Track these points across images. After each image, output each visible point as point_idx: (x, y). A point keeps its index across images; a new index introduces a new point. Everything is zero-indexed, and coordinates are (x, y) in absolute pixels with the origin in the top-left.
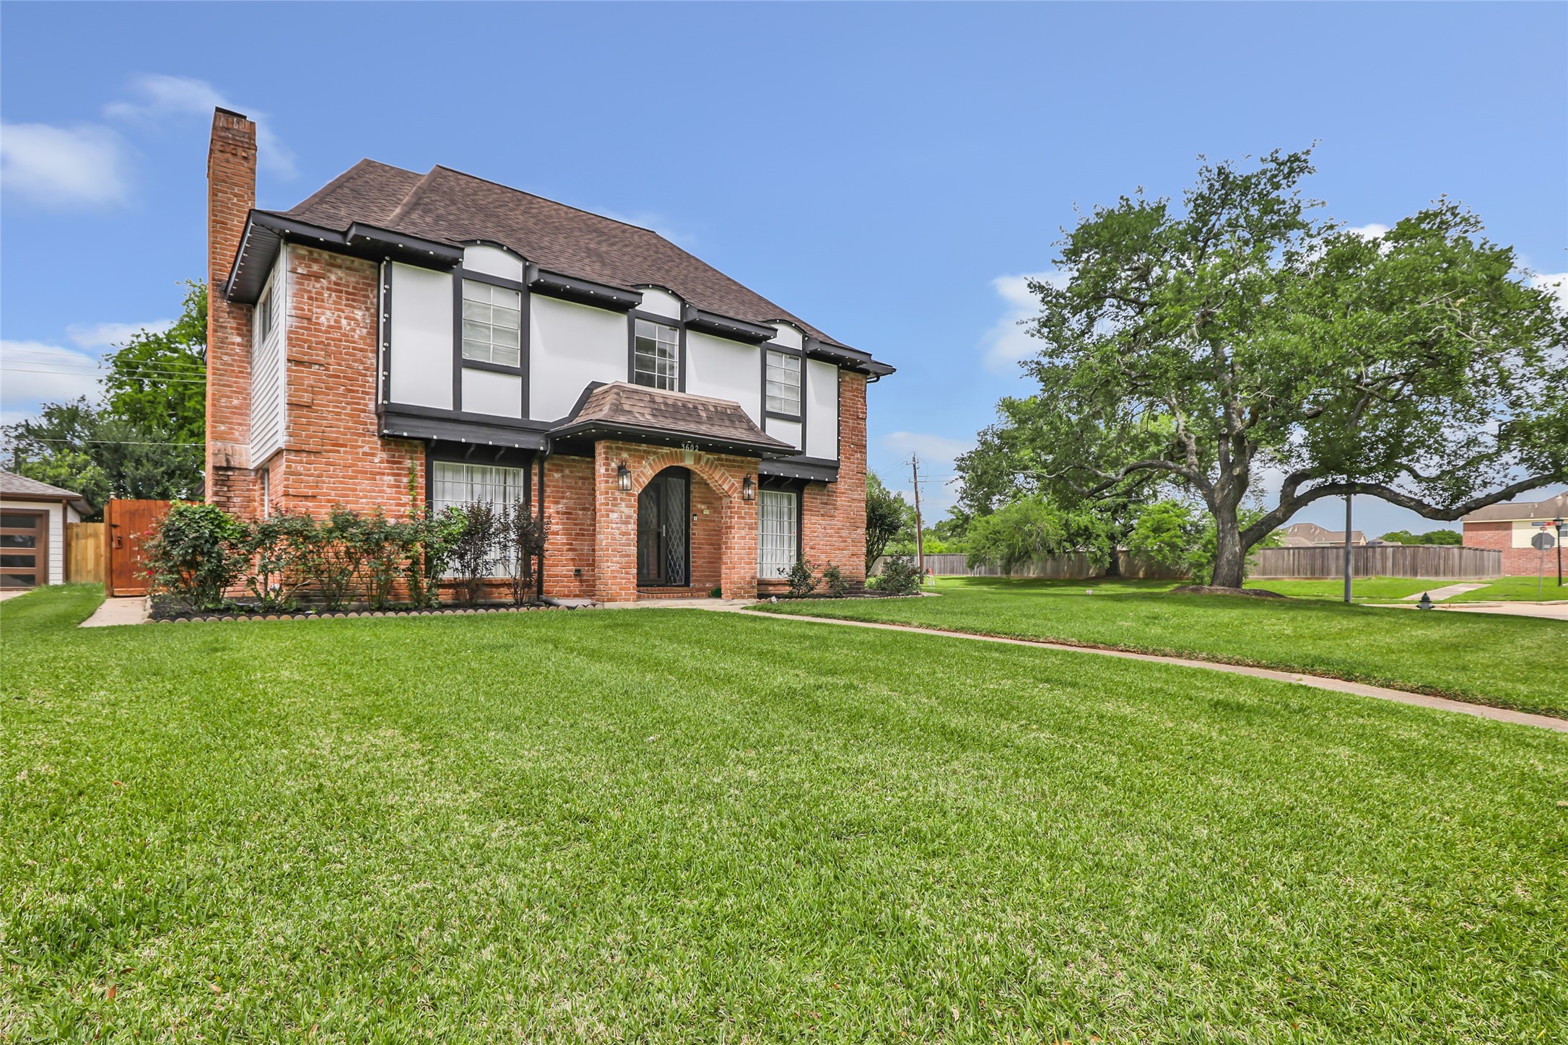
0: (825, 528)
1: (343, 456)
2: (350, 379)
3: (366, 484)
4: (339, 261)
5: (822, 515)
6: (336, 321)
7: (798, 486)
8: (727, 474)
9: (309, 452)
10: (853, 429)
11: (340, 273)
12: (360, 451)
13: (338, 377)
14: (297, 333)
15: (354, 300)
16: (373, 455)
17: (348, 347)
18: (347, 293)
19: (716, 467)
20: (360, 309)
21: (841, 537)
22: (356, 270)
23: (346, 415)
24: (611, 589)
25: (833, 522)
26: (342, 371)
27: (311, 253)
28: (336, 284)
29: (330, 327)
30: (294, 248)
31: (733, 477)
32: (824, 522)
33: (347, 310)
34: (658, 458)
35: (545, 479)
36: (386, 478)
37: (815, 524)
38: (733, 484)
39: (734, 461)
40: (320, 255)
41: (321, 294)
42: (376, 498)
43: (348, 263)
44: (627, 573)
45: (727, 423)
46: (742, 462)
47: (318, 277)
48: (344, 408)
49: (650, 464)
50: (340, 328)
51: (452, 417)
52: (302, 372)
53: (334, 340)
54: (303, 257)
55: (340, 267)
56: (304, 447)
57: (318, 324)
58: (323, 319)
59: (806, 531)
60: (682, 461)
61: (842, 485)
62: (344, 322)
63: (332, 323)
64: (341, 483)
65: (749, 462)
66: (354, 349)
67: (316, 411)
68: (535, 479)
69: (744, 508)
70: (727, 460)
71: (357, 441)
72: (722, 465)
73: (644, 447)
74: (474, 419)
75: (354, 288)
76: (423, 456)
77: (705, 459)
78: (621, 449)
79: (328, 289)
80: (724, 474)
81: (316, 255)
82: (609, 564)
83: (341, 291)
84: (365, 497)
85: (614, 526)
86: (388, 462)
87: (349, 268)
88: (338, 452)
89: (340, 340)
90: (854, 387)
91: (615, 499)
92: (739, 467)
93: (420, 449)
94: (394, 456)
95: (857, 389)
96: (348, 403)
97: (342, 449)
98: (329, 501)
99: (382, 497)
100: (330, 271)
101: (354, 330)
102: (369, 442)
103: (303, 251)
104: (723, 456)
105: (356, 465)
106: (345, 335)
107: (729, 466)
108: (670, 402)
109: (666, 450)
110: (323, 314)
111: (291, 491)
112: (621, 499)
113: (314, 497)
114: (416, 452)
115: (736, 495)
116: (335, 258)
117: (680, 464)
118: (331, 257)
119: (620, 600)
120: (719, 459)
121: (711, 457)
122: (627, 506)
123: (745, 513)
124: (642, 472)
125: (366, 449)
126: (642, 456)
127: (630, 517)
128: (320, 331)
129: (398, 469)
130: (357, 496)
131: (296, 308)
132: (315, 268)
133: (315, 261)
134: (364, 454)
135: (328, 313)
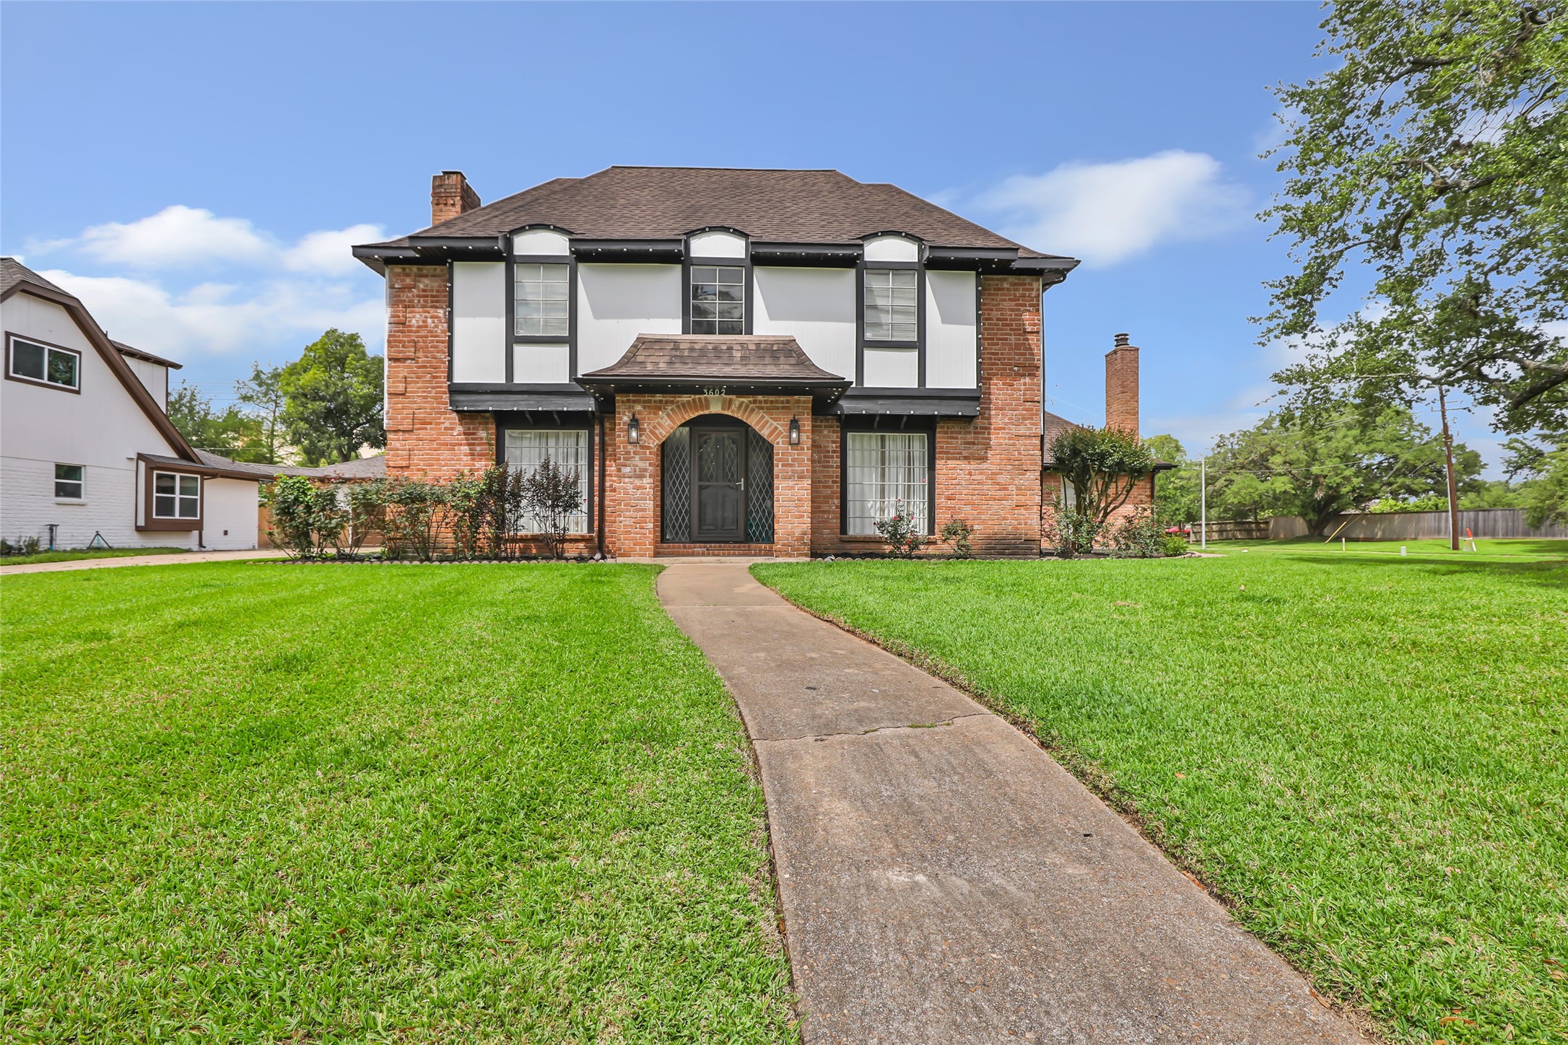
0: (970, 474)
1: (429, 432)
2: (435, 368)
3: (446, 454)
4: (425, 271)
5: (966, 458)
6: (424, 322)
7: (926, 425)
8: (767, 418)
9: (403, 431)
10: (1017, 346)
11: (426, 281)
12: (443, 426)
13: (426, 367)
14: (395, 336)
15: (437, 302)
16: (452, 429)
17: (433, 341)
18: (432, 296)
19: (753, 410)
20: (442, 308)
21: (998, 484)
22: (438, 276)
23: (431, 397)
24: (623, 544)
25: (984, 466)
26: (429, 362)
27: (404, 269)
28: (424, 291)
29: (419, 327)
30: (392, 269)
31: (775, 420)
32: (968, 467)
33: (432, 310)
34: (678, 407)
35: (607, 438)
36: (462, 448)
37: (954, 469)
38: (776, 428)
39: (777, 402)
40: (411, 270)
41: (412, 301)
42: (454, 465)
43: (432, 272)
44: (642, 528)
45: (768, 360)
46: (788, 402)
47: (410, 288)
48: (430, 392)
49: (668, 415)
50: (426, 326)
51: (505, 389)
52: (399, 367)
53: (421, 337)
54: (399, 274)
55: (426, 276)
56: (401, 428)
57: (410, 326)
58: (414, 321)
59: (939, 478)
60: (708, 408)
61: (997, 419)
62: (429, 320)
63: (421, 323)
64: (428, 454)
65: (798, 402)
66: (437, 342)
67: (409, 397)
68: (597, 439)
69: (791, 454)
70: (766, 402)
71: (440, 418)
72: (762, 408)
73: (658, 397)
74: (524, 389)
75: (437, 291)
76: (494, 426)
77: (737, 403)
78: (634, 402)
79: (418, 296)
80: (763, 417)
81: (407, 271)
82: (622, 519)
83: (427, 296)
84: (446, 465)
85: (627, 480)
86: (465, 434)
87: (433, 276)
88: (426, 429)
89: (427, 337)
90: (1018, 294)
91: (628, 453)
92: (783, 408)
93: (491, 420)
94: (469, 429)
95: (1024, 296)
96: (433, 388)
97: (428, 426)
98: (419, 470)
99: (460, 464)
100: (419, 281)
101: (437, 326)
102: (449, 419)
103: (398, 269)
104: (760, 398)
105: (439, 439)
106: (430, 332)
107: (771, 409)
108: (697, 346)
109: (685, 398)
110: (414, 317)
111: (391, 464)
112: (635, 453)
113: (408, 467)
114: (487, 423)
115: (780, 440)
116: (421, 270)
117: (706, 412)
118: (418, 269)
119: (634, 555)
120: (755, 402)
121: (745, 400)
122: (641, 459)
123: (793, 460)
124: (658, 423)
125: (447, 425)
126: (659, 407)
127: (646, 470)
128: (411, 331)
129: (473, 439)
130: (440, 465)
131: (392, 316)
132: (408, 281)
133: (408, 275)
134: (446, 429)
135: (418, 315)
